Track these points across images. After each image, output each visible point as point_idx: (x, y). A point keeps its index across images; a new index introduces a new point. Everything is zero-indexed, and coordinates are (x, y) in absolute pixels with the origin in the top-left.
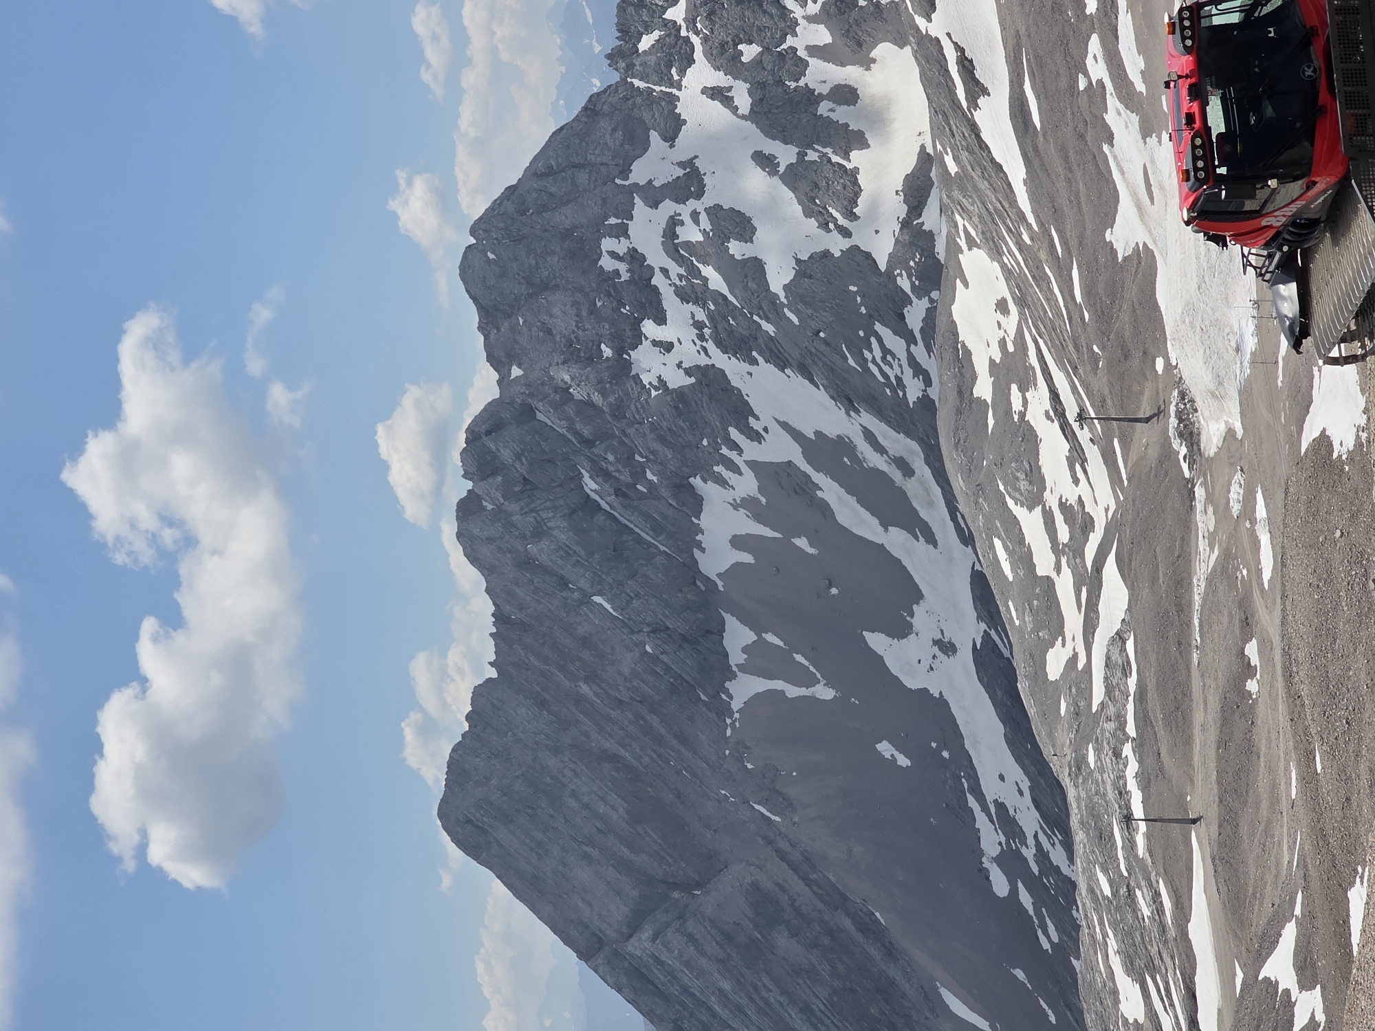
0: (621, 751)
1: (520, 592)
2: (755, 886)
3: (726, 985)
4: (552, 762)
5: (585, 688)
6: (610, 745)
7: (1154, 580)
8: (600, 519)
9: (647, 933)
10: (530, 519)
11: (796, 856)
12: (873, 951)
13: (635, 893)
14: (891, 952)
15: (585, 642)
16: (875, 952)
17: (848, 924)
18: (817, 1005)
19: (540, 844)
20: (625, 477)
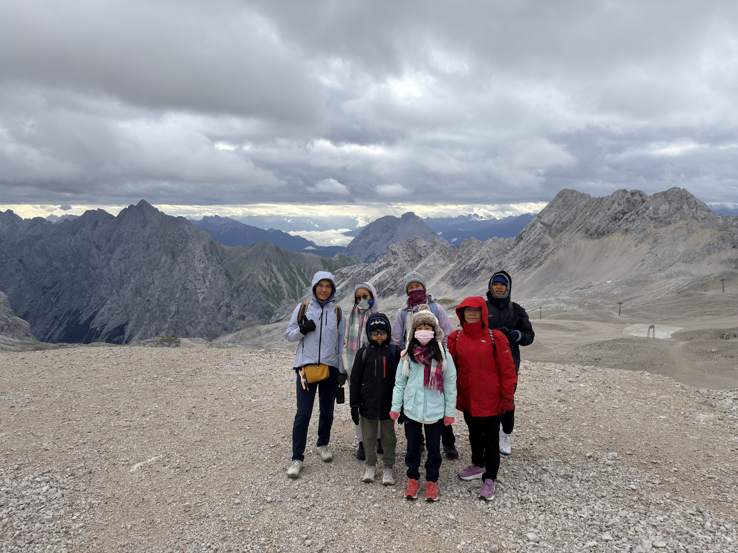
0: (576, 220)
1: (607, 202)
2: (549, 244)
3: (531, 240)
4: (574, 208)
5: (588, 214)
6: (577, 219)
7: (587, 314)
8: (622, 216)
9: (541, 226)
10: (622, 203)
11: (555, 251)
12: (536, 264)
13: (549, 224)
14: (536, 267)
15: (597, 213)
16: (536, 265)
17: (542, 260)
18: (527, 255)
19: (559, 207)
20: (630, 220)
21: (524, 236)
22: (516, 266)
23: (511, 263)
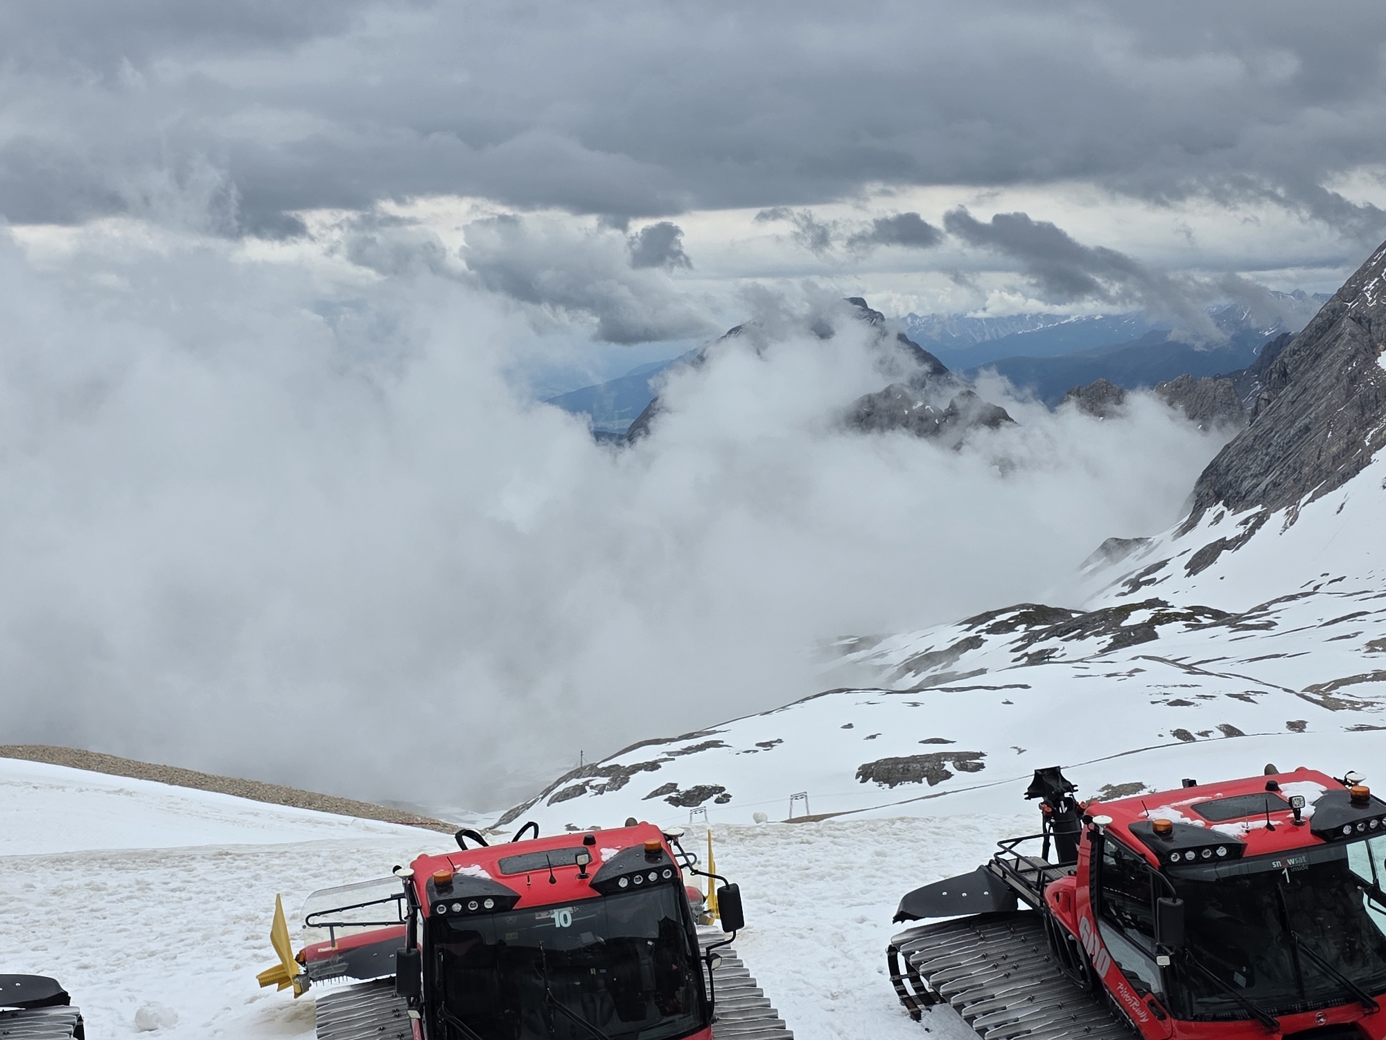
21: (1296, 369)
22: (1268, 479)
23: (1255, 469)
